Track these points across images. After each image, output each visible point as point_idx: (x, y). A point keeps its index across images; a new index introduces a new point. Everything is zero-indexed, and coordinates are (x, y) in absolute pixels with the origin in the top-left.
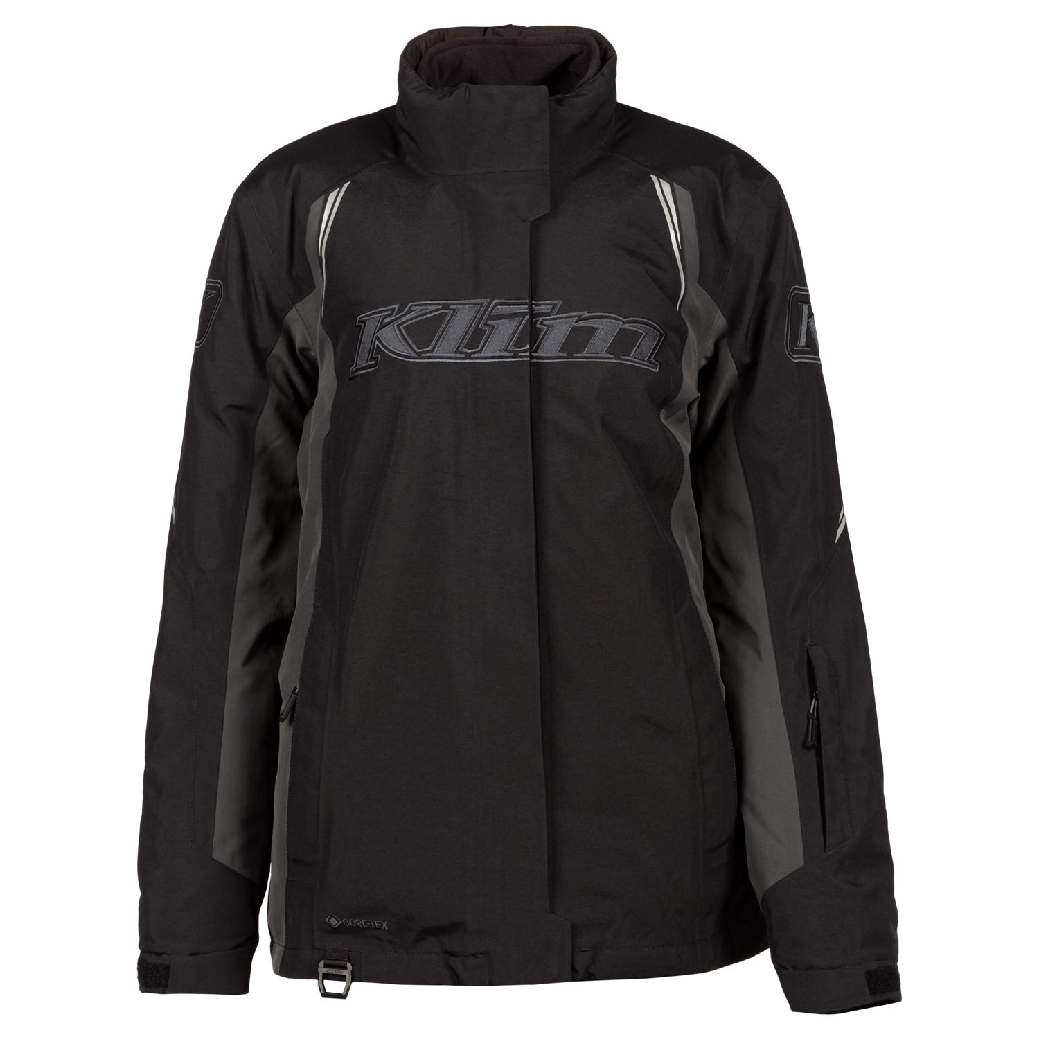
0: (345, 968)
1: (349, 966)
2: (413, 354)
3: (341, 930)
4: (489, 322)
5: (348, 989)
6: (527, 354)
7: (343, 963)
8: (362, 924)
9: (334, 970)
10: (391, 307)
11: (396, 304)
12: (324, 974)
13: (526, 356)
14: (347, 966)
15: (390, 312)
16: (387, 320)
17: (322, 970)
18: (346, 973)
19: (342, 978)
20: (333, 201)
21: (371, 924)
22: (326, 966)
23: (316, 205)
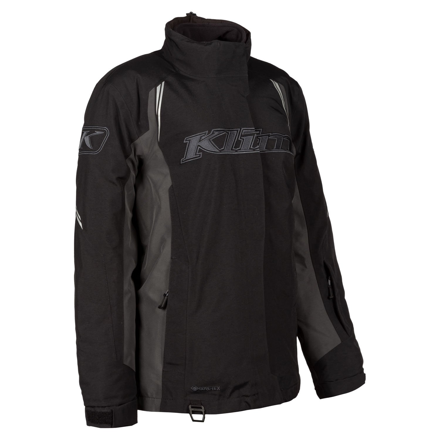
0: (201, 408)
1: (203, 407)
2: (218, 151)
3: (197, 392)
4: (242, 138)
5: (204, 418)
6: (258, 149)
7: (200, 406)
8: (208, 389)
9: (197, 409)
10: (204, 132)
11: (206, 131)
12: (192, 411)
13: (258, 151)
14: (202, 408)
15: (204, 134)
16: (203, 138)
17: (191, 410)
18: (203, 410)
19: (201, 413)
20: (160, 90)
21: (212, 389)
22: (192, 407)
23: (152, 92)
